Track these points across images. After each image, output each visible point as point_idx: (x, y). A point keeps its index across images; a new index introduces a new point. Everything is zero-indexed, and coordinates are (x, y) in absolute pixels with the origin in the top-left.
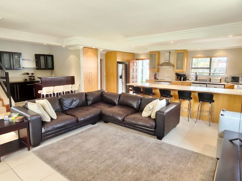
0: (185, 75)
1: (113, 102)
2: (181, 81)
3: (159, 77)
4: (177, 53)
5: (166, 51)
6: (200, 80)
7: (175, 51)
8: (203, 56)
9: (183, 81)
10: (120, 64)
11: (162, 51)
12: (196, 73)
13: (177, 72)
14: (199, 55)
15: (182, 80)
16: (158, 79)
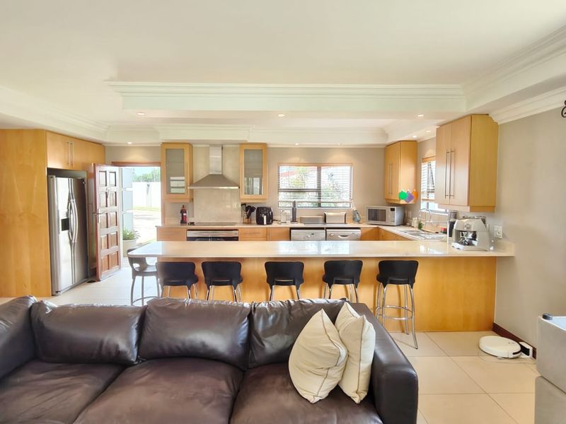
0: (269, 209)
1: (110, 353)
2: (263, 224)
3: (193, 217)
4: (245, 150)
5: (213, 145)
6: (302, 220)
7: (238, 146)
8: (303, 161)
9: (267, 224)
10: (59, 179)
11: (197, 144)
12: (294, 203)
13: (244, 202)
14: (296, 159)
15: (265, 223)
16: (192, 224)
